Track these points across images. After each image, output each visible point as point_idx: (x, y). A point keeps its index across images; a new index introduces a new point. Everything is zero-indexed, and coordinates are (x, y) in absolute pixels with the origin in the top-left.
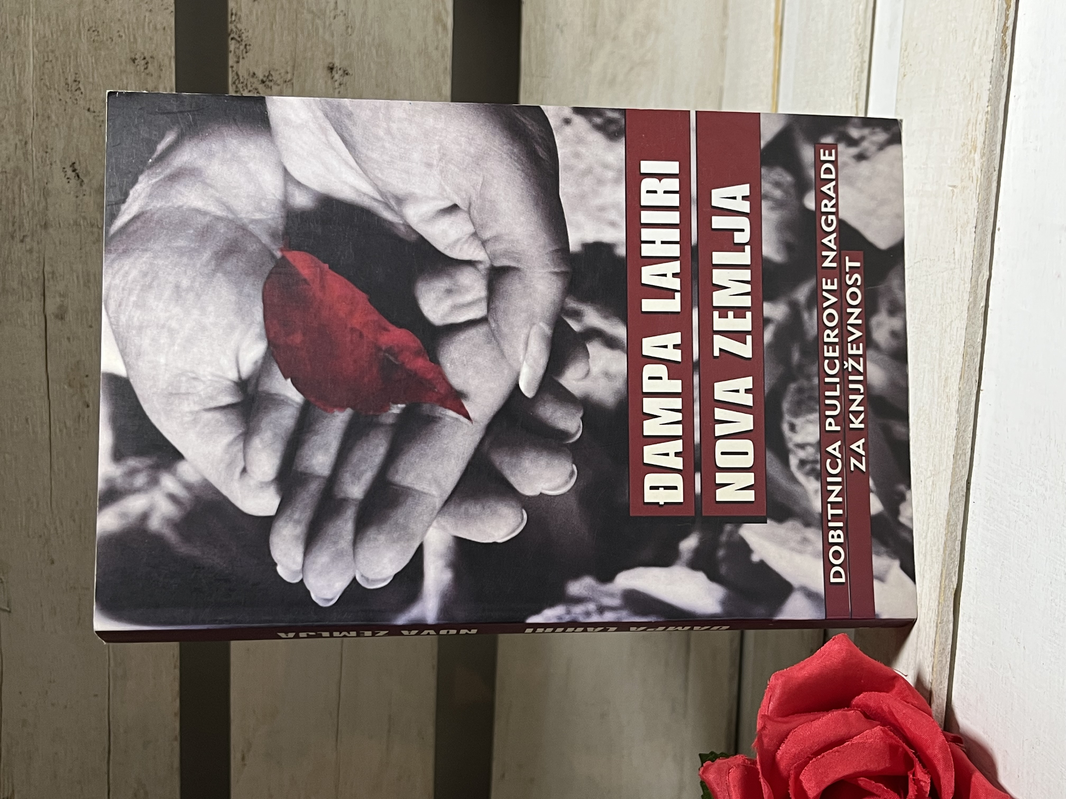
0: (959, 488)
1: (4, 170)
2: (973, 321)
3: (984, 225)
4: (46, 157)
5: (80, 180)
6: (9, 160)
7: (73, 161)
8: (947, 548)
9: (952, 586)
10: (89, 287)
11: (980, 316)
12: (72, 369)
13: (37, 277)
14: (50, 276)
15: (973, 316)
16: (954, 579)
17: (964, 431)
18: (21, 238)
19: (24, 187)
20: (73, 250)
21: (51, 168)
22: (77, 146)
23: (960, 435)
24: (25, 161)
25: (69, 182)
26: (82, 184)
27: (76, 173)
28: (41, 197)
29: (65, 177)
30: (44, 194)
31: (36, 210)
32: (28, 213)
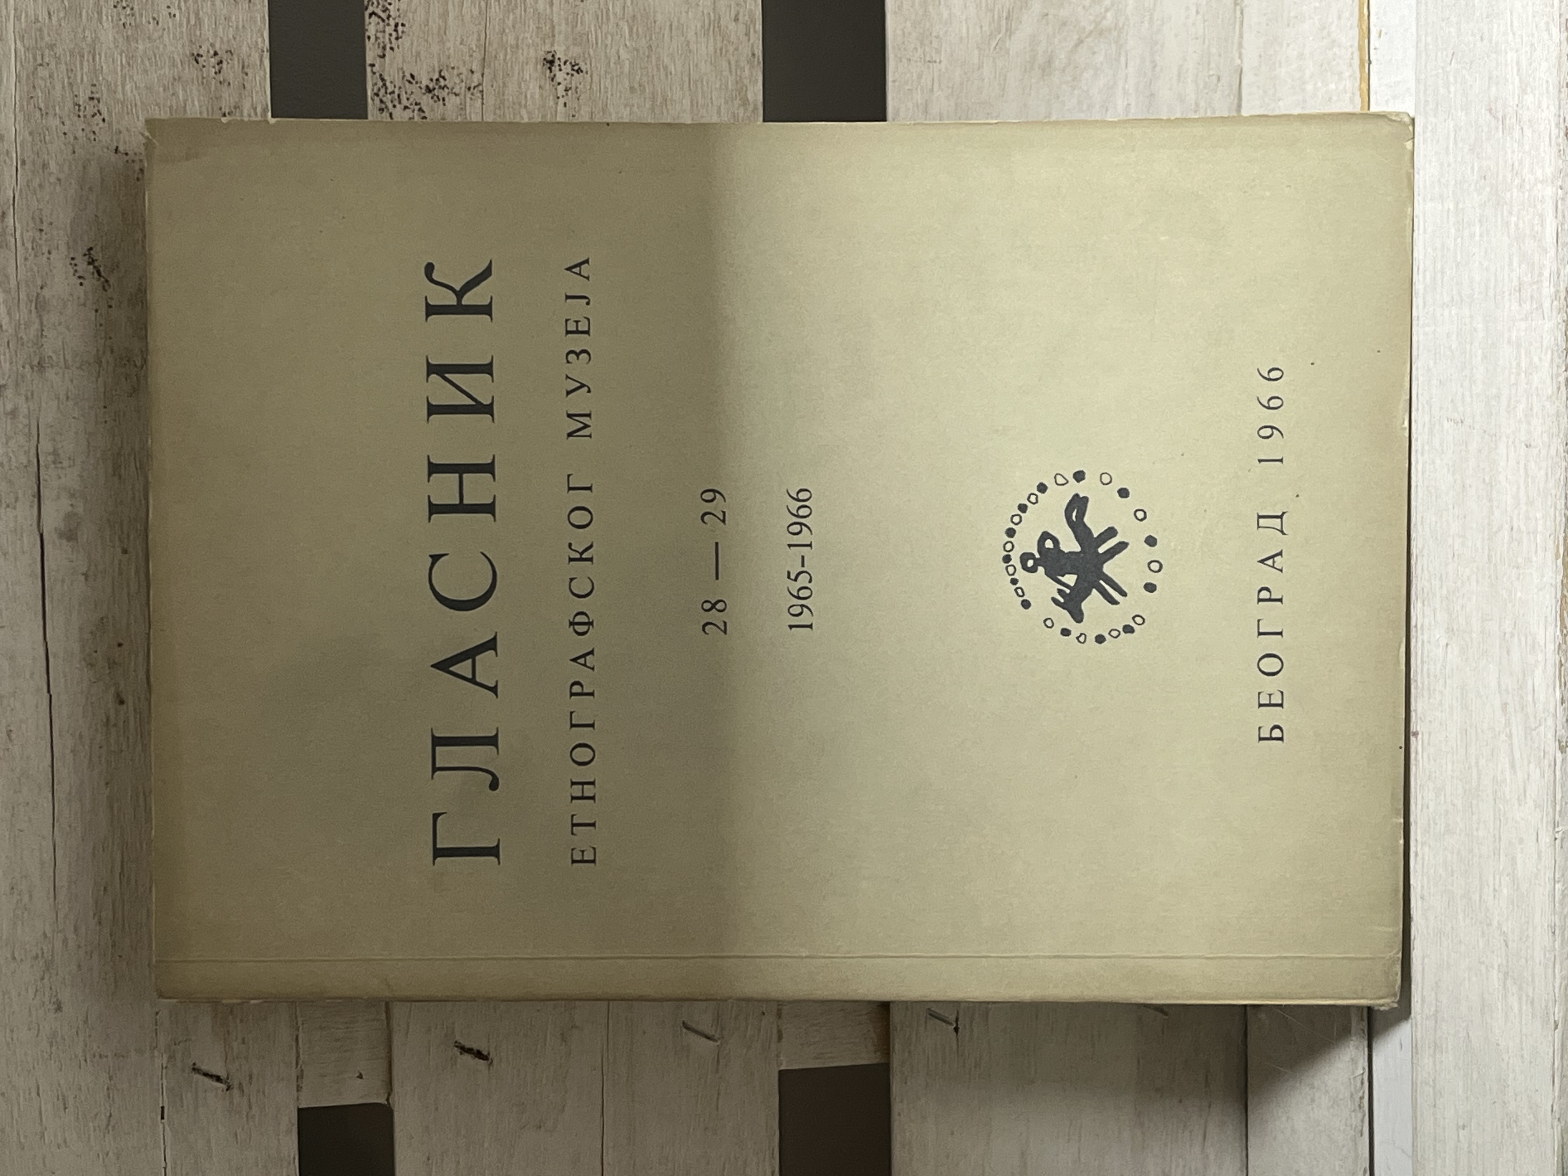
4: (40, 239)
5: (102, 280)
7: (90, 246)
12: (91, 633)
13: (25, 462)
14: (50, 458)
21: (49, 259)
22: (96, 216)
25: (82, 284)
26: (107, 287)
27: (95, 267)
28: (31, 311)
29: (74, 275)
30: (36, 308)
31: (21, 338)
32: (8, 342)
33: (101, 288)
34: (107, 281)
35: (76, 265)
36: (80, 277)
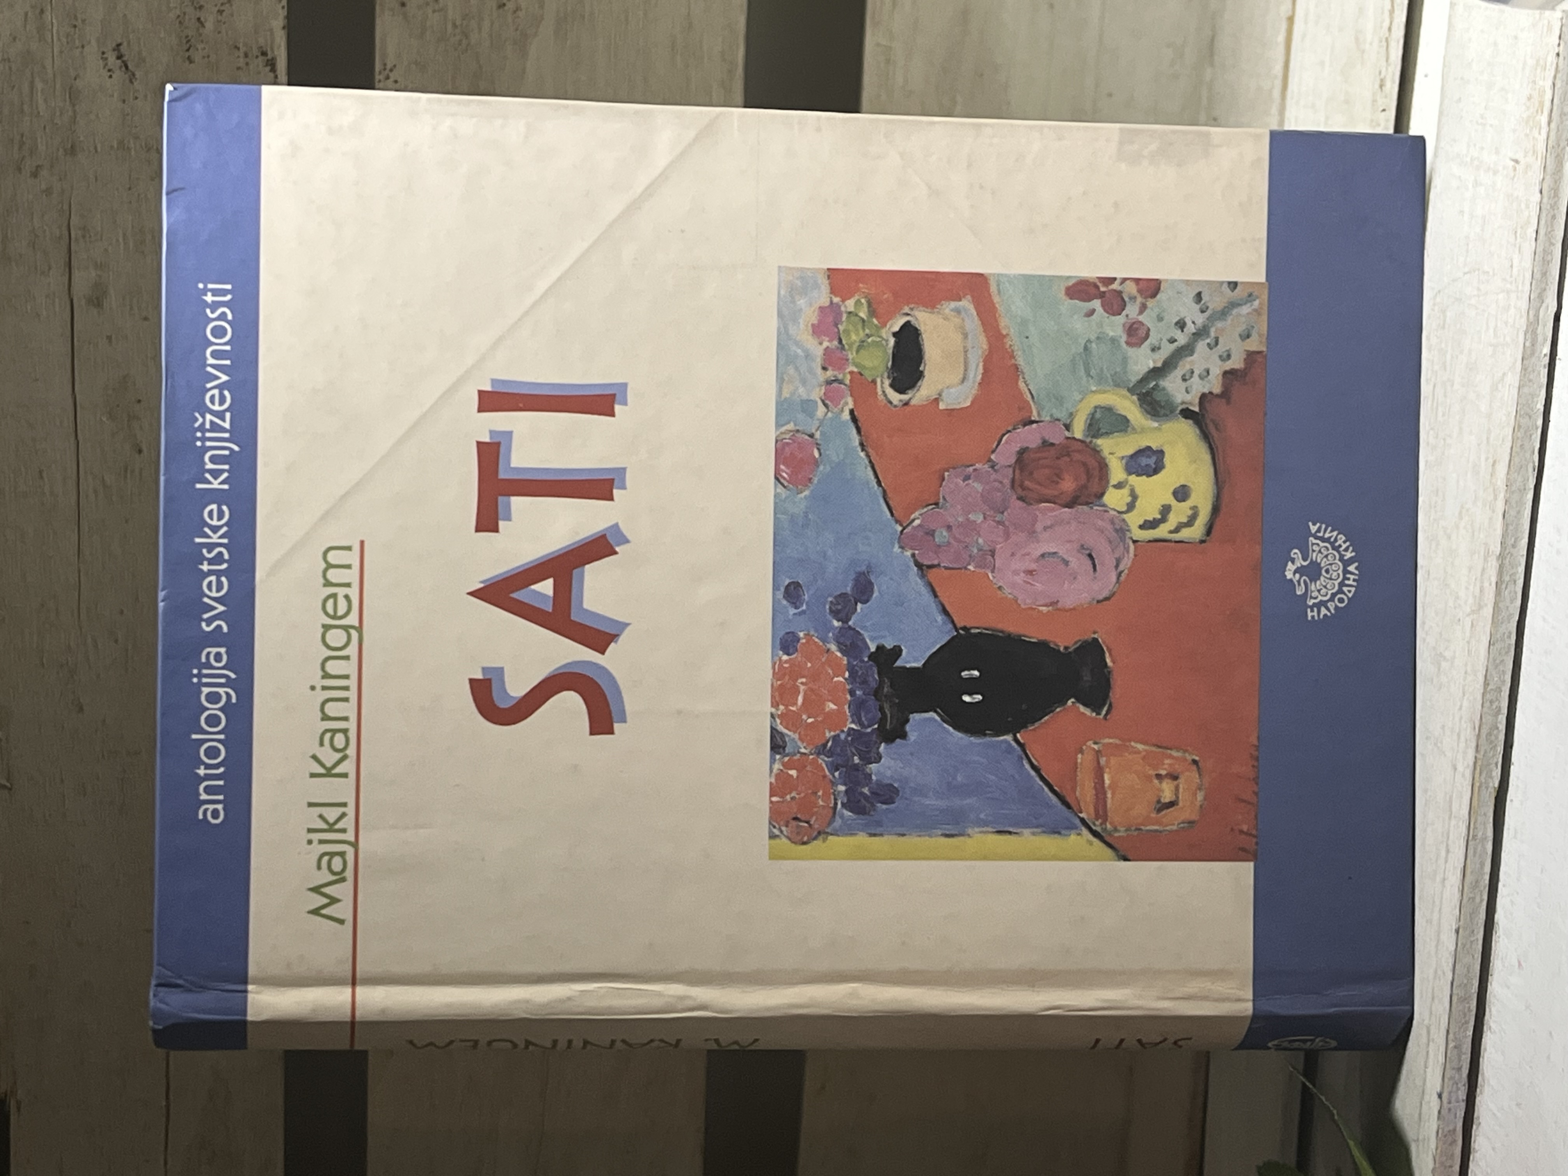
0: (1504, 634)
1: (6, 57)
2: (1531, 377)
3: (1549, 229)
4: (75, 33)
5: (130, 73)
6: (15, 39)
7: (119, 41)
8: (1484, 726)
9: (1491, 785)
10: (143, 252)
11: (1542, 369)
12: (114, 389)
13: (58, 236)
14: (80, 233)
15: (1530, 369)
16: (1494, 774)
17: (1514, 546)
18: (34, 170)
19: (39, 85)
20: (117, 189)
21: (82, 53)
22: (125, 15)
23: (1507, 551)
24: (40, 41)
25: (111, 77)
26: (133, 80)
27: (123, 62)
28: (65, 101)
29: (104, 68)
30: (70, 97)
31: (57, 124)
32: (45, 127)
33: (127, 81)
34: (134, 75)
35: (106, 59)
36: (109, 70)
